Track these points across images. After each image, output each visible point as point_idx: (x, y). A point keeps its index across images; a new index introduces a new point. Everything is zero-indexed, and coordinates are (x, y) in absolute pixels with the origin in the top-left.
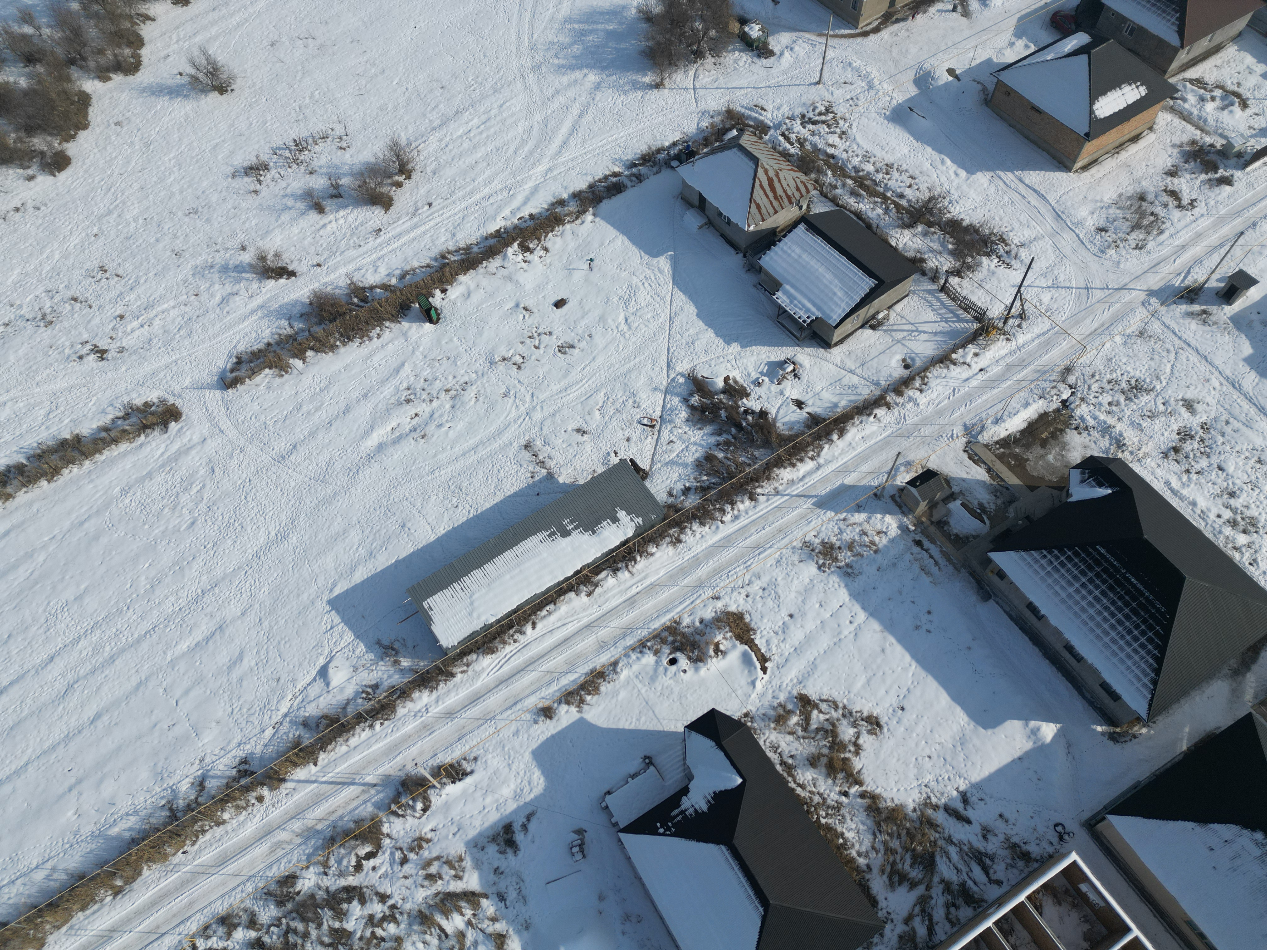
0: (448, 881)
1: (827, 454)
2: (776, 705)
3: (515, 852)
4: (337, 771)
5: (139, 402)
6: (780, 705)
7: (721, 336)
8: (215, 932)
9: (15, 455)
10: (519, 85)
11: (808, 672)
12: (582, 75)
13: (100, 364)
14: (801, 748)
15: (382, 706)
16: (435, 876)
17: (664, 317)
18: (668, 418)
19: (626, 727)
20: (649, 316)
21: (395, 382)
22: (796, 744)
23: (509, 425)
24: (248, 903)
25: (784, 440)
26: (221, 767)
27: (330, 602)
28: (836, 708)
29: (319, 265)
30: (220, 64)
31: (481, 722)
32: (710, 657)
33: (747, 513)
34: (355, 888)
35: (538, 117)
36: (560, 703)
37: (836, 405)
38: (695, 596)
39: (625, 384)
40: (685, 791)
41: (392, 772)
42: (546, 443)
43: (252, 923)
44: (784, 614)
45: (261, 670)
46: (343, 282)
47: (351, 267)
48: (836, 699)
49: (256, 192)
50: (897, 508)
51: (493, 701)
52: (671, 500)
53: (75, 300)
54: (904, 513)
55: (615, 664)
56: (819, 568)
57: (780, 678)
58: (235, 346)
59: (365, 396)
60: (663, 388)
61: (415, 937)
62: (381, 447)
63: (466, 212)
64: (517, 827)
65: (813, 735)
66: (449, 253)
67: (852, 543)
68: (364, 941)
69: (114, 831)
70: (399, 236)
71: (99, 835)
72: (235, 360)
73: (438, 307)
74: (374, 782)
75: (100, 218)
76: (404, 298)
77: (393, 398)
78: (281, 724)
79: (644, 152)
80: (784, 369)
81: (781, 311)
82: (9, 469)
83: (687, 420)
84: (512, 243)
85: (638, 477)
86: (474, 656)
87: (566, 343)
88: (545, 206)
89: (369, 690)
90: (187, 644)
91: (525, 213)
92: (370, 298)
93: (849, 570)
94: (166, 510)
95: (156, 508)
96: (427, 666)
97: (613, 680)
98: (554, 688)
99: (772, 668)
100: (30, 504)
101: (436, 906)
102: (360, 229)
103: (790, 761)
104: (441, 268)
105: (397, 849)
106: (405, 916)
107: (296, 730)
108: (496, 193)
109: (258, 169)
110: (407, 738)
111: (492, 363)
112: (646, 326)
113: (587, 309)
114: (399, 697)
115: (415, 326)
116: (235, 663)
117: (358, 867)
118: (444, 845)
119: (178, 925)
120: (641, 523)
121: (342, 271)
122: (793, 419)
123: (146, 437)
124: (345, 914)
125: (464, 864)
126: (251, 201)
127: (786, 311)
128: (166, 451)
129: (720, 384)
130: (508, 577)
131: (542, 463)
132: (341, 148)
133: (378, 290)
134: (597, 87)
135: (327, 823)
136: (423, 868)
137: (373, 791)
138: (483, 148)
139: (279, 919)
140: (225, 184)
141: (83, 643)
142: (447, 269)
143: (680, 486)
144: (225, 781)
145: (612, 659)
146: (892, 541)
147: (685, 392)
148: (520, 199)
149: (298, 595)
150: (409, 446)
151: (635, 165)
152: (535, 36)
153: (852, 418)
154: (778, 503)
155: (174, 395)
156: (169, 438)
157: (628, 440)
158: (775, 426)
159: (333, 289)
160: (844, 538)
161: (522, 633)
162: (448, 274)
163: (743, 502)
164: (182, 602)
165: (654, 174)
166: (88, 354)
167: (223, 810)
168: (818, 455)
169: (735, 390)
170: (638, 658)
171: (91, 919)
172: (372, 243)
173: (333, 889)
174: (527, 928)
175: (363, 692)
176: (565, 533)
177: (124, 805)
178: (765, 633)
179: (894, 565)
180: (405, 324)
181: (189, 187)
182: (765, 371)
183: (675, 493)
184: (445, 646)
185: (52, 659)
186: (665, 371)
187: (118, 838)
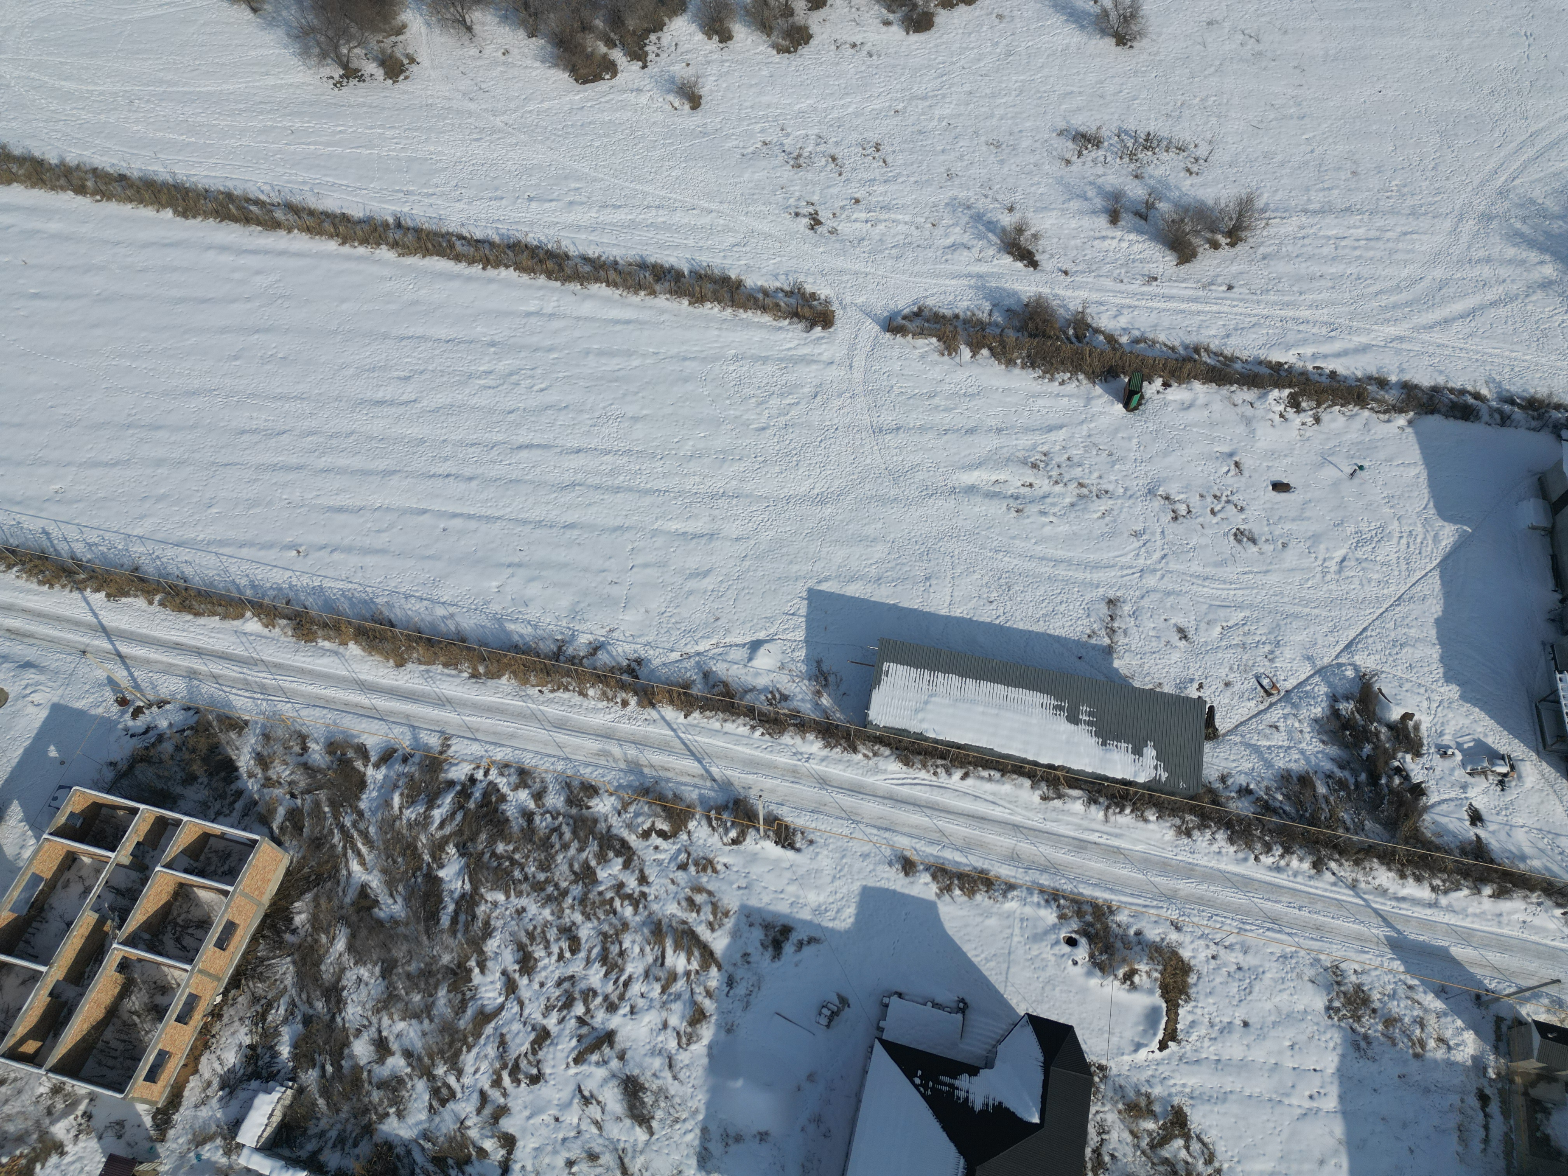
0: (701, 922)
1: (1458, 899)
2: (1143, 1091)
3: (774, 958)
4: (697, 738)
5: (809, 288)
6: (1148, 1096)
7: (1445, 665)
8: (509, 775)
9: (684, 261)
10: (1448, 224)
11: (1211, 1097)
12: (1538, 260)
13: (807, 231)
14: (1130, 1159)
15: (776, 719)
16: (695, 905)
17: (1393, 590)
18: (1295, 699)
19: (970, 955)
20: (1376, 576)
21: (1038, 438)
22: (1129, 1150)
23: (1113, 566)
24: (549, 778)
25: (1418, 840)
26: (620, 650)
27: (810, 591)
28: (1209, 1161)
29: (1066, 273)
30: (1141, 13)
31: (843, 815)
32: (1116, 976)
33: (1295, 876)
34: (630, 848)
35: (1438, 273)
36: (927, 869)
37: (1523, 858)
38: (1155, 903)
39: (1278, 625)
40: (973, 1071)
41: (736, 783)
42: (1134, 614)
43: (538, 796)
44: (1240, 1015)
45: (712, 598)
46: (1075, 306)
47: (1095, 296)
48: (1217, 1154)
49: (1068, 162)
50: (1493, 1037)
51: (871, 808)
52: (1218, 785)
53: (834, 159)
54: (1496, 1049)
55: (1011, 887)
56: (1328, 1008)
57: (1173, 1071)
58: (927, 297)
59: (999, 430)
60: (1319, 664)
61: (639, 938)
62: (971, 490)
63: (1262, 321)
64: (794, 937)
65: (1155, 1160)
66: (1207, 350)
67: (1396, 1020)
68: (601, 898)
69: (511, 627)
70: (1171, 298)
71: (499, 620)
72: (915, 309)
73: (1147, 396)
74: (716, 777)
75: (914, 98)
76: (1120, 362)
77: (1023, 452)
78: (690, 657)
79: (1539, 396)
80: (1493, 765)
81: (1552, 698)
82: (671, 269)
83: (1316, 721)
84: (1284, 387)
85: (1204, 731)
86: (887, 752)
87: (1250, 531)
88: (1359, 374)
89: (778, 696)
90: (678, 526)
91: (1329, 366)
92: (1087, 339)
93: (1363, 1044)
94: (754, 400)
95: (748, 391)
96: (841, 721)
97: (996, 901)
98: (934, 850)
99: (1174, 1053)
100: (662, 312)
101: (675, 930)
102: (1136, 264)
103: (1107, 1159)
104: (1184, 360)
105: (686, 851)
106: (646, 913)
107: (696, 674)
108: (1315, 323)
109: (1089, 141)
110: (772, 766)
111: (1151, 492)
112: (1361, 584)
113: (1307, 514)
114: (795, 725)
115: (1106, 397)
116: (698, 574)
117: (646, 835)
118: (724, 888)
119: (491, 743)
120: (1163, 779)
121: (1083, 294)
122: (1451, 827)
123: (790, 324)
124: (605, 861)
125: (726, 920)
126: (1055, 168)
127: (1558, 702)
128: (795, 348)
129: (1395, 714)
130: (981, 709)
131: (1111, 632)
132: (1188, 170)
133: (1101, 338)
134: (1546, 285)
135: (654, 773)
136: (692, 889)
137: (709, 784)
138: (1344, 266)
139: (559, 814)
140: (1046, 136)
141: (608, 458)
142: (1189, 366)
143: (1242, 780)
144: (614, 664)
145: (1012, 880)
146: (1451, 1064)
147: (1341, 688)
148: (1337, 346)
149: (791, 562)
150: (997, 509)
151: (1512, 402)
152: (1517, 182)
153: (1532, 889)
154: (1344, 898)
155: (841, 304)
156: (806, 339)
157: (1227, 685)
158: (1421, 815)
159: (1060, 306)
160: (1390, 1005)
161: (949, 773)
162: (1185, 371)
163: (1301, 860)
164: (702, 489)
165: (1529, 429)
166: (805, 216)
167: (593, 686)
168: (1446, 892)
169: (1407, 737)
170: (1038, 904)
171: (444, 678)
172: (1136, 286)
173: (615, 831)
174: (729, 1031)
175: (771, 692)
176: (1073, 719)
177: (533, 613)
178: (1199, 1011)
179: (1427, 1091)
180: (1098, 390)
181: (1012, 117)
182: (1466, 746)
183: (1230, 782)
184: (870, 718)
185: (579, 451)
186: (1338, 649)
187: (509, 634)
